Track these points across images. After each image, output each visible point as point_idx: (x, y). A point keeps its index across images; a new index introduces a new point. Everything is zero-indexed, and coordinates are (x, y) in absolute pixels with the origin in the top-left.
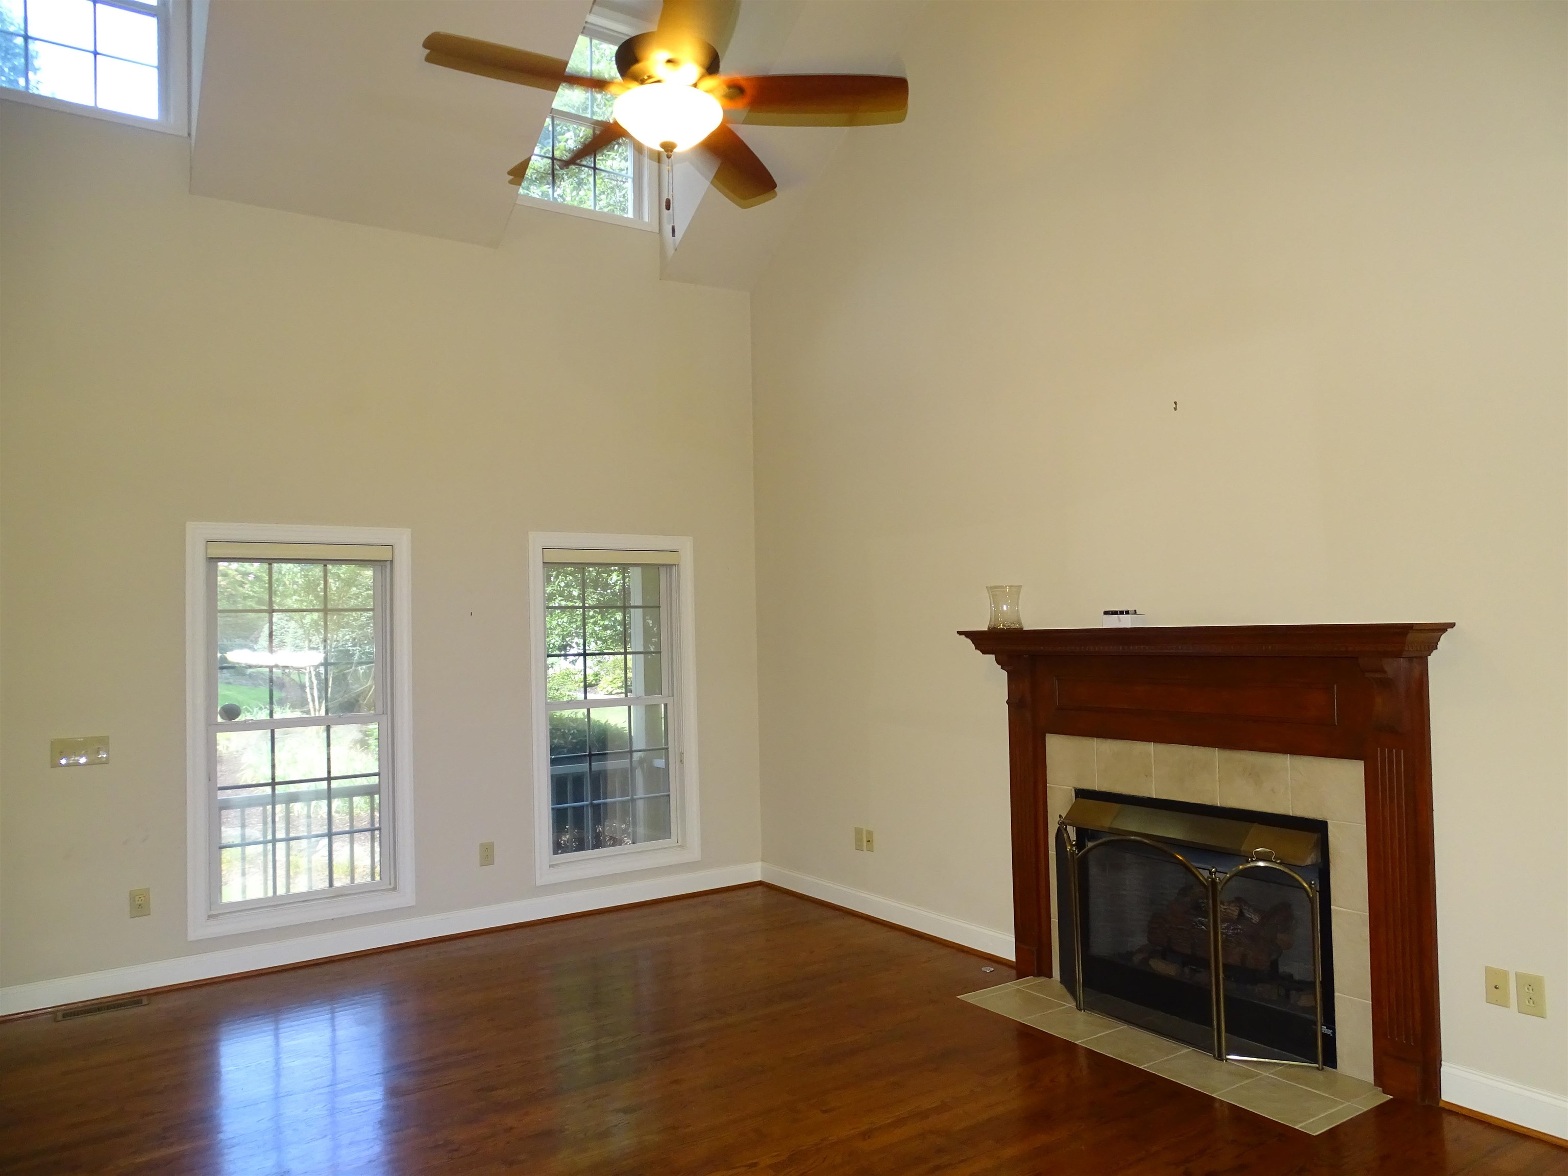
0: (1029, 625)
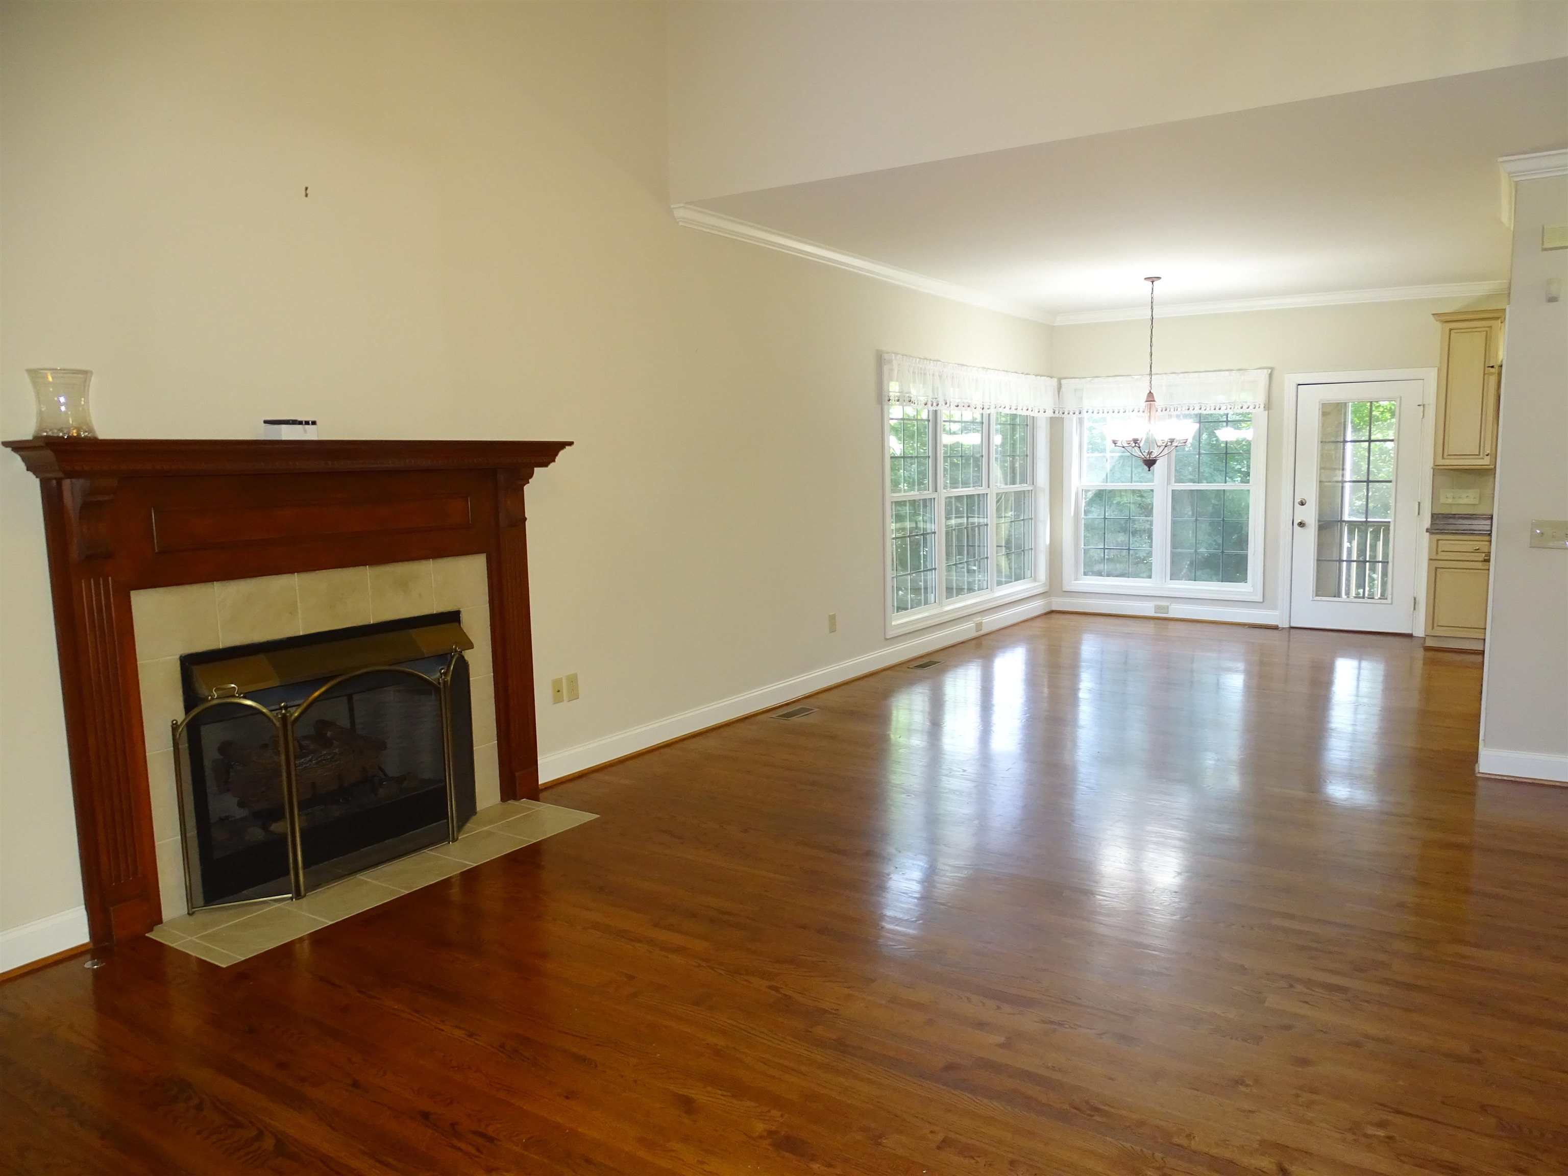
0: (105, 432)
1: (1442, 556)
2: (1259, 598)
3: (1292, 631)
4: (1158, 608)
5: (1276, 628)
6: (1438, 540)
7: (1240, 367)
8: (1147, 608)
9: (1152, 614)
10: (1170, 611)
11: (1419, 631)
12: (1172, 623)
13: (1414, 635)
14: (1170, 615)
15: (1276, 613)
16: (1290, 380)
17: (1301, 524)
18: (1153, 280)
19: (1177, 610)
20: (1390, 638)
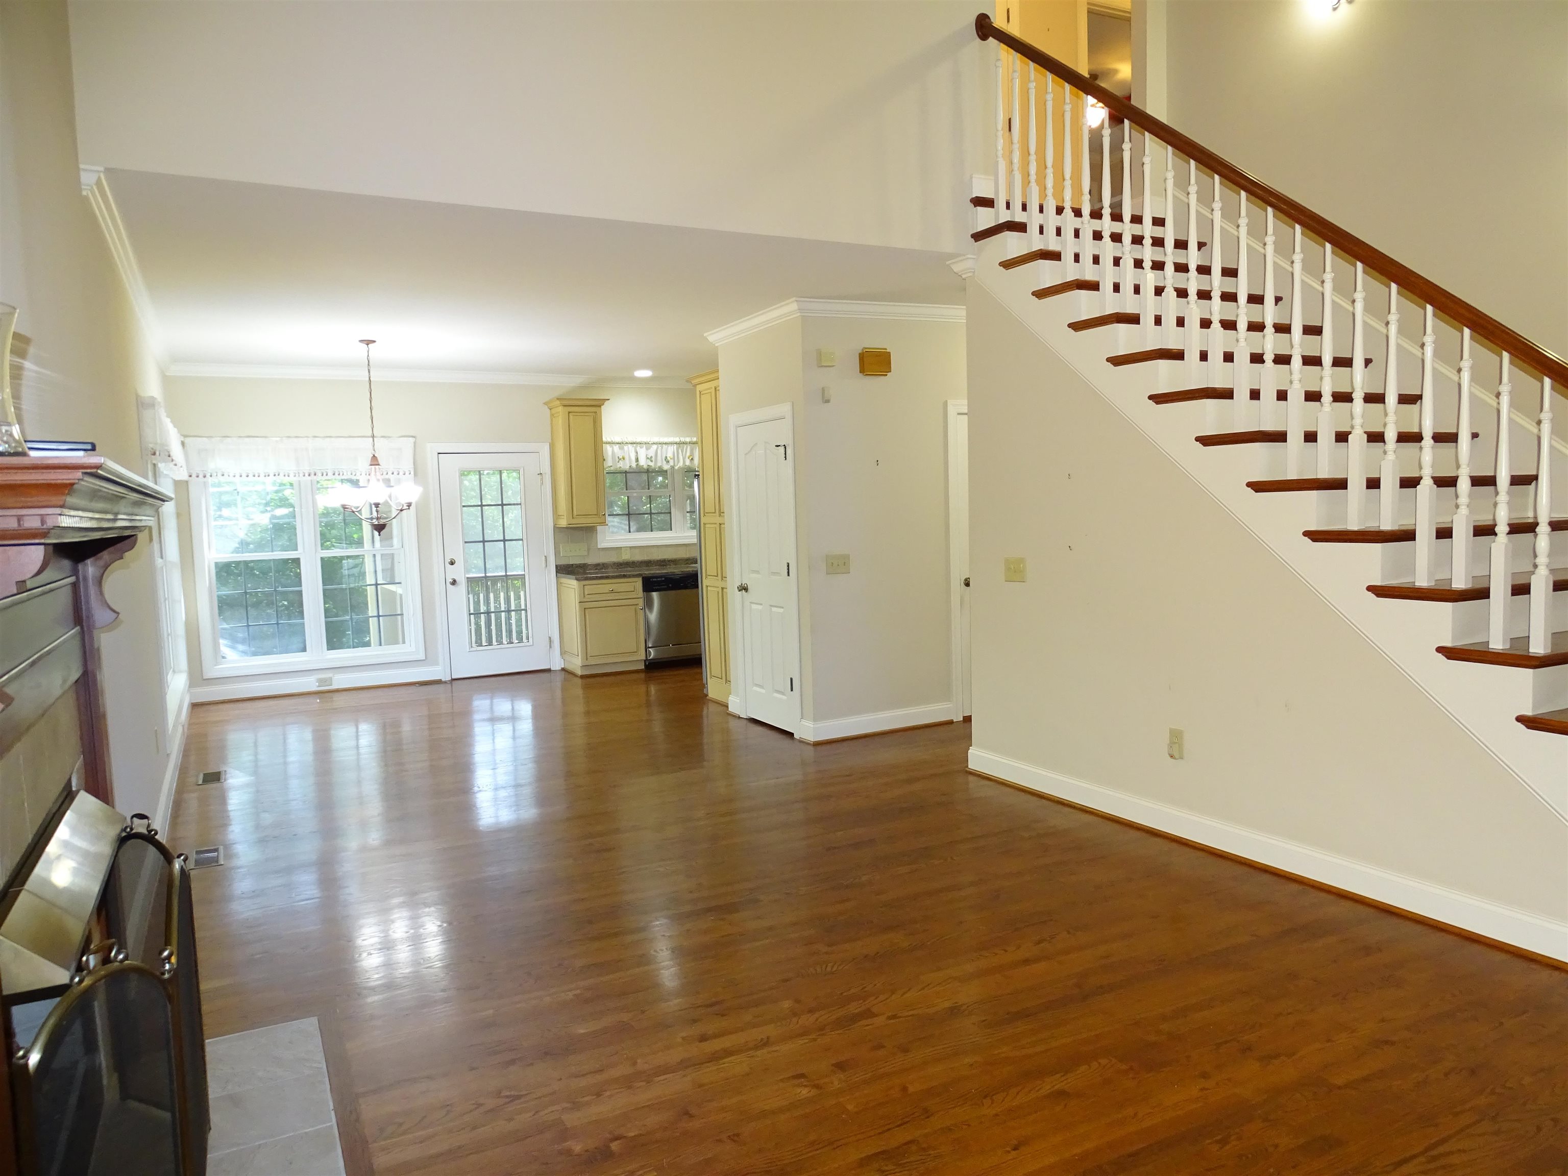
1: (588, 598)
2: (422, 656)
3: (454, 682)
4: (321, 682)
5: (438, 682)
6: (584, 586)
7: (383, 435)
8: (310, 684)
9: (314, 688)
10: (334, 682)
11: (557, 664)
12: (337, 694)
13: (552, 669)
14: (335, 686)
15: (439, 668)
16: (431, 449)
17: (454, 582)
18: (368, 342)
19: (341, 681)
20: (527, 676)
